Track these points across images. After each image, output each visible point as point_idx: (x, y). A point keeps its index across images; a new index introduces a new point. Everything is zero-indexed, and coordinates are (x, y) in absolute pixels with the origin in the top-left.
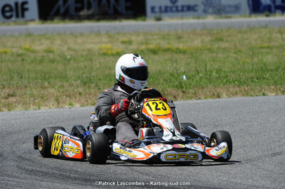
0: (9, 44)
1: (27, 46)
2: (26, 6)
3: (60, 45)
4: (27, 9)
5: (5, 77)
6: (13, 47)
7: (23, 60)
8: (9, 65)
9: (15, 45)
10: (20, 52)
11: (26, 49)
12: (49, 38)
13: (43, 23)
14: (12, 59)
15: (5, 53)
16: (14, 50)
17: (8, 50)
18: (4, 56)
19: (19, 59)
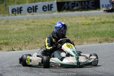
0: (46, 22)
1: (53, 22)
2: (52, 6)
3: (66, 21)
4: (52, 7)
5: (44, 35)
6: (47, 22)
7: (51, 28)
8: (46, 30)
9: (48, 22)
10: (50, 24)
11: (52, 23)
12: (62, 19)
13: (59, 13)
14: (47, 27)
15: (44, 25)
16: (48, 24)
17: (45, 24)
18: (44, 26)
19: (50, 27)
